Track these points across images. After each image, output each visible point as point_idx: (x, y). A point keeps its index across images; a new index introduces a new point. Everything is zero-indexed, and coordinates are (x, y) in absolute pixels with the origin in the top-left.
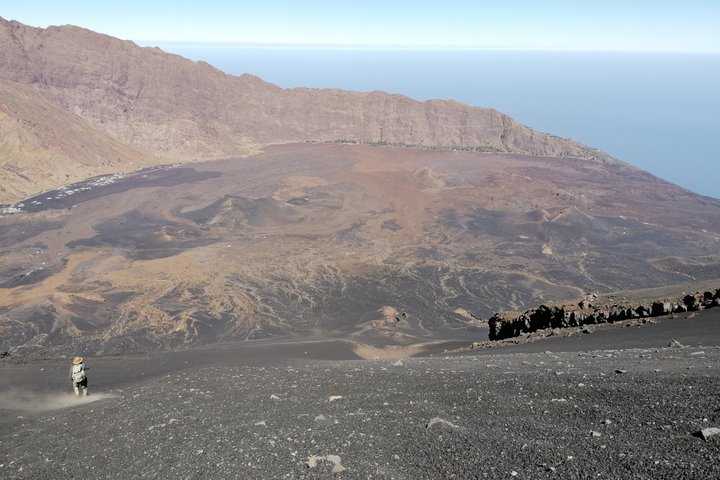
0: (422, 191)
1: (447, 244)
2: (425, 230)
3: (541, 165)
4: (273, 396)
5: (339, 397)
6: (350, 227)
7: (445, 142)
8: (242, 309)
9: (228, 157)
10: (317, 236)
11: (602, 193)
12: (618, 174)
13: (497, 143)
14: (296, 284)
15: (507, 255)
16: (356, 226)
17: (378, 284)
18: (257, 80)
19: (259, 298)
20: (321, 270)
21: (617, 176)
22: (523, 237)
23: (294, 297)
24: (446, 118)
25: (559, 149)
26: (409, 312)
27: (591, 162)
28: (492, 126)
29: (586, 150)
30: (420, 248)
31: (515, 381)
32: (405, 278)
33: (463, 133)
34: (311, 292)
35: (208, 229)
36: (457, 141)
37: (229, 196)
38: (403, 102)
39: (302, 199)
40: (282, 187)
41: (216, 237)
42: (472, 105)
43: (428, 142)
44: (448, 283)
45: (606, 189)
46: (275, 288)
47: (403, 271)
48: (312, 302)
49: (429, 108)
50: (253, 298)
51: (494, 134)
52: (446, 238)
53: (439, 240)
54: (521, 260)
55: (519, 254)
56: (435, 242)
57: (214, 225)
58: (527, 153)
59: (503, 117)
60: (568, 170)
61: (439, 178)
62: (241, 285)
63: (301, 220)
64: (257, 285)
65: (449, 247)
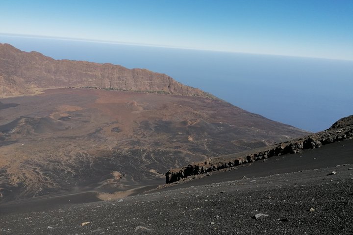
0: (132, 112)
1: (145, 138)
2: (134, 131)
3: (186, 100)
4: (49, 227)
5: (88, 223)
6: (94, 131)
7: (143, 89)
8: (31, 180)
9: (22, 95)
10: (76, 137)
11: (212, 112)
12: (218, 104)
13: (166, 89)
14: (63, 164)
15: (173, 142)
16: (98, 131)
17: (110, 160)
18: (40, 55)
19: (41, 173)
20: (78, 155)
21: (217, 104)
22: (180, 133)
23: (63, 171)
24: (142, 78)
25: (193, 93)
26: (127, 173)
27: (207, 99)
28: (164, 82)
29: (205, 93)
30: (131, 141)
31: (177, 202)
32: (124, 156)
33: (151, 85)
34: (72, 167)
35: (10, 136)
36: (148, 88)
37: (23, 117)
38: (121, 69)
39: (67, 117)
40: (55, 112)
41: (15, 140)
42: (154, 72)
43: (134, 89)
44: (146, 157)
45: (213, 110)
46: (51, 167)
47: (123, 152)
48: (73, 173)
49: (134, 72)
50: (38, 173)
51: (165, 85)
52: (144, 135)
53: (141, 136)
54: (180, 144)
55: (178, 141)
56: (139, 137)
57: (14, 133)
58: (180, 94)
59: (169, 77)
60: (198, 102)
61: (140, 106)
62: (30, 166)
63: (66, 129)
64: (40, 166)
65: (146, 139)
